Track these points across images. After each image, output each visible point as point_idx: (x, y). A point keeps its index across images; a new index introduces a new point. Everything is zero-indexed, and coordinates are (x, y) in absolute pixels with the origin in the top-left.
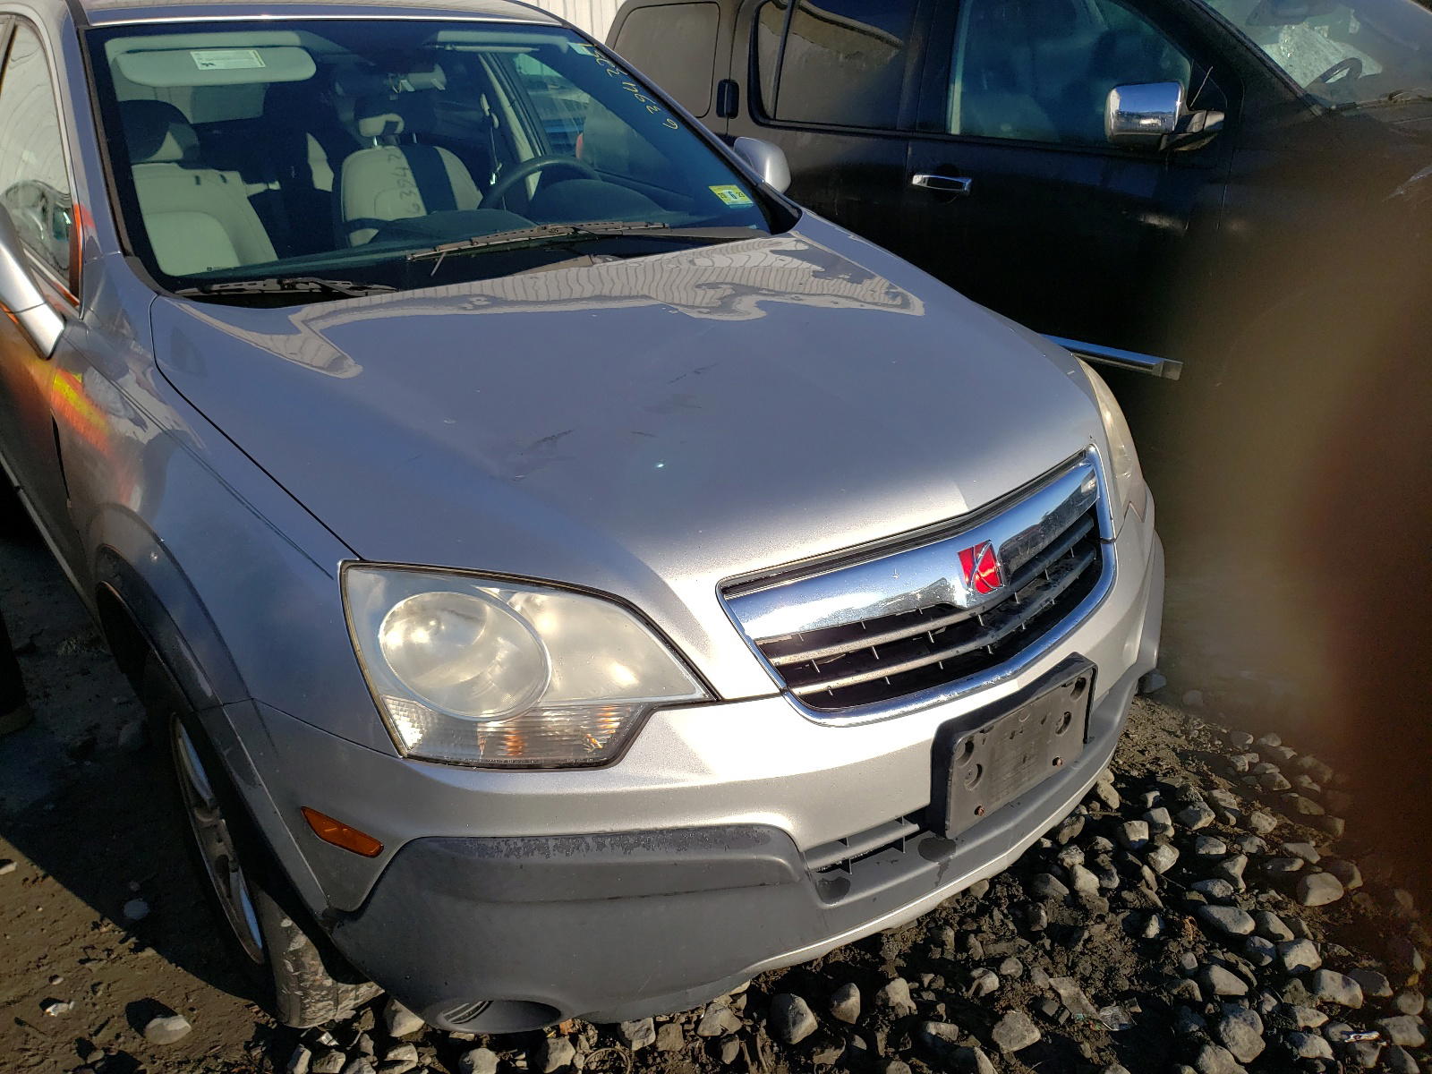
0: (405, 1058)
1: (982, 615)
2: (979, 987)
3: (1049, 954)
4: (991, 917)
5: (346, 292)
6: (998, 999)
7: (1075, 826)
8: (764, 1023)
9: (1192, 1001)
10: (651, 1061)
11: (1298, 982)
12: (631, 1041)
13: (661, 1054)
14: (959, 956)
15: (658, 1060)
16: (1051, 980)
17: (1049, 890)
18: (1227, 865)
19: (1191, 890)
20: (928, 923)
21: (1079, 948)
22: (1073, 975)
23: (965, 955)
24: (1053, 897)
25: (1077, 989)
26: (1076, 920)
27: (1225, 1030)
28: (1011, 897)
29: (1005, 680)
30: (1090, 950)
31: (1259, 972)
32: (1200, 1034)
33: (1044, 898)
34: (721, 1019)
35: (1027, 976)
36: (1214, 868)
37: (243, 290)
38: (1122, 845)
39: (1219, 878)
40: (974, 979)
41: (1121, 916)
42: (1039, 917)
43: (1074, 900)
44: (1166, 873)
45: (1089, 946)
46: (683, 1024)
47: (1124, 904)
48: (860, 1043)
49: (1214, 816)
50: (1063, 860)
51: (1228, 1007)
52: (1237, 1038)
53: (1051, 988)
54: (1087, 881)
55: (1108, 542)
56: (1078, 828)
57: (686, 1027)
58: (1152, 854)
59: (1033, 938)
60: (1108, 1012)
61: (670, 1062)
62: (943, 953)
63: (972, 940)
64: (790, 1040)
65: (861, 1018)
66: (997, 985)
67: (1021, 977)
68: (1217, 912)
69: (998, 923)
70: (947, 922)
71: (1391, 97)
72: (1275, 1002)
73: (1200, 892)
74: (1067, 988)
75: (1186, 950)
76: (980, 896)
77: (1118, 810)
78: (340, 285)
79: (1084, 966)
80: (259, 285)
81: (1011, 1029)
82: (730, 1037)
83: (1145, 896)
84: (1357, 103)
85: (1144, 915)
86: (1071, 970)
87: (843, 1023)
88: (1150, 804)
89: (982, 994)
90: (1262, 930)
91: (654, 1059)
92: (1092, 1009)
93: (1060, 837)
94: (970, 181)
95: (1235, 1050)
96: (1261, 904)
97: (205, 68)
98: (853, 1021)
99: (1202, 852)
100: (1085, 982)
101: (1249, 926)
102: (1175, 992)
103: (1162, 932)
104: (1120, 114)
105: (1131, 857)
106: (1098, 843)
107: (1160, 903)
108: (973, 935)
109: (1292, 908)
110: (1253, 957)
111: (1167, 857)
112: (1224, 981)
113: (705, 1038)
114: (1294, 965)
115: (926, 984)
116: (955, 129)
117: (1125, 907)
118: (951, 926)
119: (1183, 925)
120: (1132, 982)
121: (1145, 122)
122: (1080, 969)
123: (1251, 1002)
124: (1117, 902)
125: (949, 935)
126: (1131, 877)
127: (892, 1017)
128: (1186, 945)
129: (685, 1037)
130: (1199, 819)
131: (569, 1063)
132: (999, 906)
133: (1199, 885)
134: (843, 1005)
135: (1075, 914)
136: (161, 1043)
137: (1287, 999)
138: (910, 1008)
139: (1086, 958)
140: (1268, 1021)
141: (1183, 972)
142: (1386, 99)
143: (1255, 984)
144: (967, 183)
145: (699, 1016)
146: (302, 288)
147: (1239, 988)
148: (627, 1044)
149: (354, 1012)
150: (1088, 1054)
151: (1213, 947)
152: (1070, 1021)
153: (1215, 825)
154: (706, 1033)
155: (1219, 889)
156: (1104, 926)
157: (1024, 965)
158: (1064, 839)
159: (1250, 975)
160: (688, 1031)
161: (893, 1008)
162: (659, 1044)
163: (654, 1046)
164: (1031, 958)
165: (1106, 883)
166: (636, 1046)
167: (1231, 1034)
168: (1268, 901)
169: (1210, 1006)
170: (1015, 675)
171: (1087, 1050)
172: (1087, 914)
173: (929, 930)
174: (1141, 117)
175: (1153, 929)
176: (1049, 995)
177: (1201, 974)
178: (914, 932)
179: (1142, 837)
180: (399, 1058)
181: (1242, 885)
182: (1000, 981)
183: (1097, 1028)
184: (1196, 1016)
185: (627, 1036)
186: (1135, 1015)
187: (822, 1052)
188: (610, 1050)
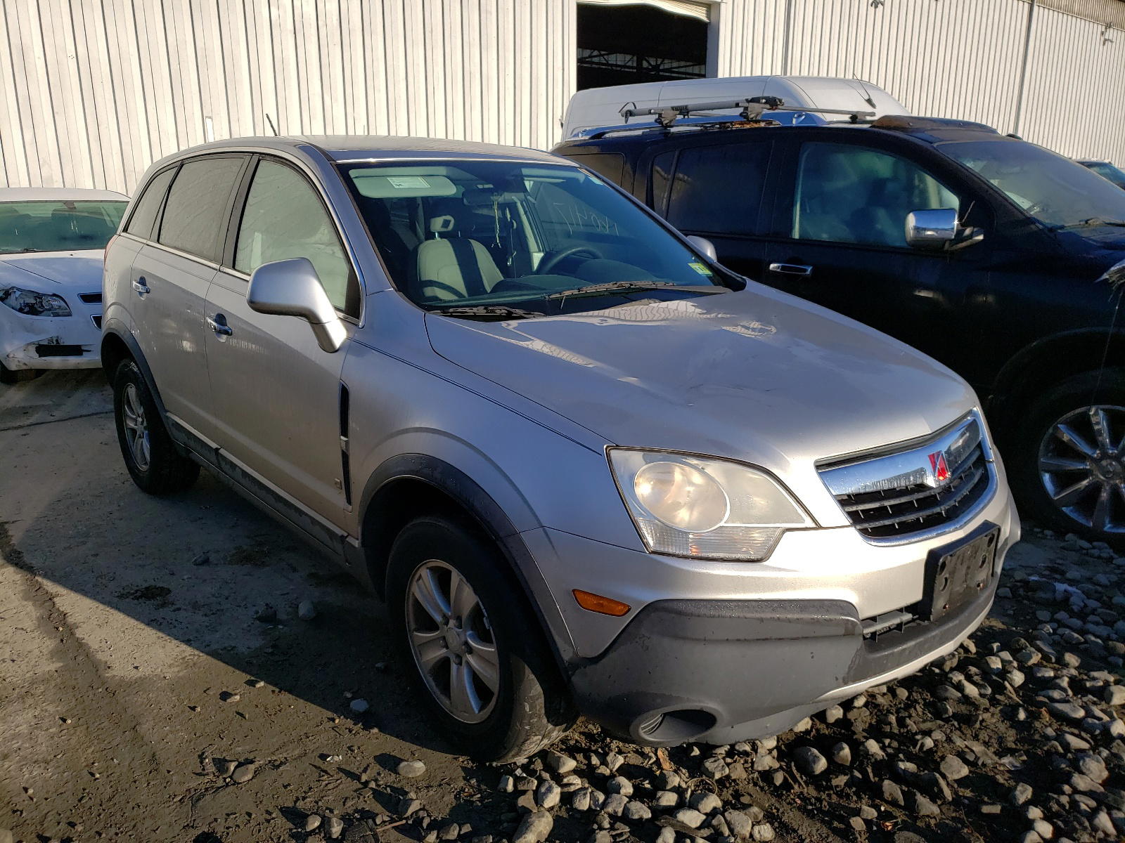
0: (574, 782)
1: (939, 494)
2: (922, 745)
3: (960, 729)
4: (915, 709)
5: (523, 315)
6: (936, 752)
7: (953, 660)
8: (793, 764)
9: (1057, 752)
10: (728, 785)
11: (1119, 741)
12: (714, 773)
13: (734, 781)
14: (902, 730)
15: (733, 784)
16: (965, 742)
17: (948, 695)
18: (1058, 681)
19: (1037, 695)
20: (876, 713)
21: (978, 725)
22: (978, 740)
23: (906, 730)
24: (951, 699)
25: (983, 748)
26: (970, 711)
27: (1083, 765)
28: (924, 700)
29: (956, 529)
30: (985, 727)
31: (1094, 737)
32: (1067, 768)
33: (946, 699)
34: (766, 761)
35: (949, 740)
36: (1050, 684)
37: (466, 312)
38: (986, 673)
39: (1055, 689)
40: (918, 740)
41: (999, 708)
42: (947, 709)
43: (966, 699)
44: (1019, 687)
45: (984, 724)
46: (743, 764)
47: (998, 702)
48: (857, 774)
49: (1040, 655)
50: (952, 678)
51: (1080, 755)
52: (1091, 769)
53: (967, 747)
54: (971, 690)
55: (990, 462)
56: (955, 661)
57: (746, 765)
58: (1009, 675)
59: (947, 721)
60: (1006, 760)
61: (741, 785)
62: (891, 729)
63: (908, 721)
64: (814, 772)
65: (853, 762)
66: (932, 745)
67: (946, 740)
68: (1060, 706)
69: (920, 713)
70: (889, 712)
71: (1086, 222)
72: (1107, 752)
73: (1044, 696)
74: (978, 748)
75: (1046, 726)
76: (904, 699)
77: (975, 654)
78: (519, 312)
79: (984, 735)
80: (475, 310)
81: (951, 766)
82: (776, 770)
83: (1011, 698)
84: (1066, 225)
85: (1014, 708)
86: (976, 738)
87: (842, 765)
88: (995, 650)
89: (925, 749)
90: (1089, 714)
91: (730, 784)
92: (996, 758)
93: (945, 667)
94: (811, 268)
95: (1091, 776)
96: (1086, 703)
97: (398, 187)
98: (848, 764)
99: (1039, 675)
100: (986, 744)
101: (1081, 713)
102: (1045, 748)
103: (1027, 717)
104: (917, 229)
105: (994, 677)
106: (970, 670)
107: (1021, 702)
108: (907, 719)
109: (1104, 705)
110: (1089, 729)
111: (1018, 678)
112: (1075, 742)
113: (759, 772)
114: (1116, 732)
115: (887, 744)
116: (796, 235)
117: (1000, 704)
118: (892, 714)
119: (1041, 713)
120: (1016, 745)
121: (929, 233)
122: (981, 737)
123: (1094, 751)
124: (993, 701)
125: (893, 718)
126: (1000, 688)
127: (873, 760)
128: (1045, 723)
129: (747, 772)
130: (1031, 657)
131: (677, 785)
132: (919, 703)
133: (1044, 693)
134: (841, 753)
135: (969, 708)
136: (410, 776)
137: (1115, 751)
138: (883, 756)
139: (984, 731)
140: (1107, 761)
141: (1047, 738)
142: (1084, 223)
143: (1093, 743)
144: (809, 269)
145: (752, 759)
146: (498, 312)
147: (1085, 745)
148: (711, 775)
149: (528, 760)
150: (1001, 781)
151: (1062, 725)
152: (984, 765)
153: (1041, 662)
154: (760, 769)
155: (1056, 694)
156: (989, 714)
157: (946, 735)
158: (947, 668)
159: (1089, 739)
160: (748, 768)
161: (872, 755)
162: (732, 775)
163: (728, 777)
164: (948, 731)
165: (983, 691)
166: (717, 776)
167: (1087, 767)
168: (1088, 700)
169: (1069, 755)
170: (961, 527)
171: (1000, 779)
172: (977, 707)
173: (877, 716)
174: (925, 229)
175: (1022, 715)
176: (966, 750)
177: (1059, 737)
178: (869, 718)
179: (998, 666)
180: (571, 782)
181: (1070, 692)
182: (934, 743)
183: (1002, 768)
184: (1064, 761)
185: (710, 770)
186: (1023, 761)
187: (837, 777)
188: (700, 779)
